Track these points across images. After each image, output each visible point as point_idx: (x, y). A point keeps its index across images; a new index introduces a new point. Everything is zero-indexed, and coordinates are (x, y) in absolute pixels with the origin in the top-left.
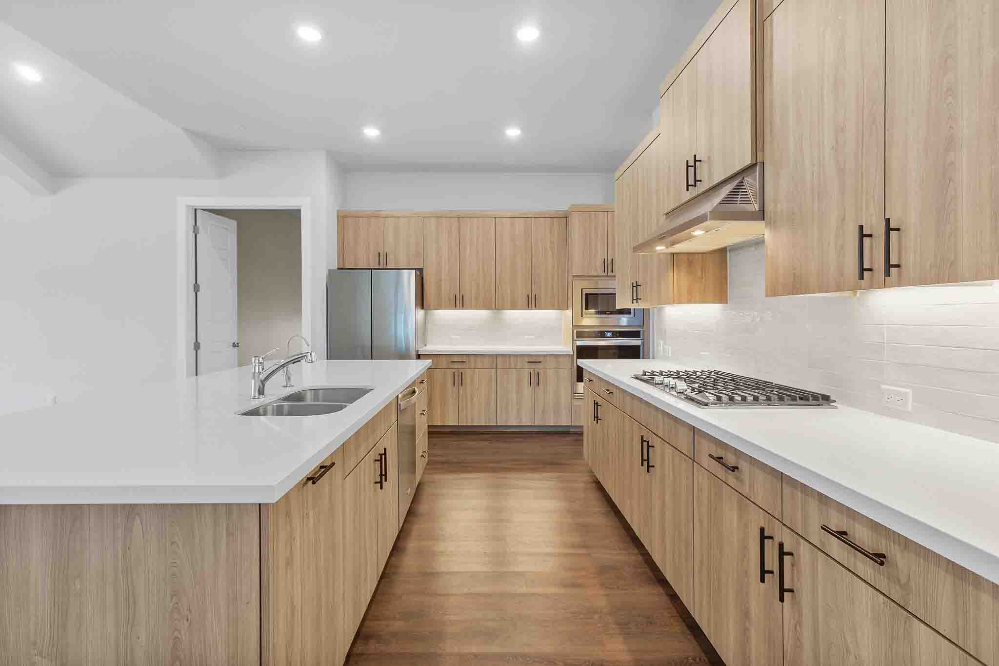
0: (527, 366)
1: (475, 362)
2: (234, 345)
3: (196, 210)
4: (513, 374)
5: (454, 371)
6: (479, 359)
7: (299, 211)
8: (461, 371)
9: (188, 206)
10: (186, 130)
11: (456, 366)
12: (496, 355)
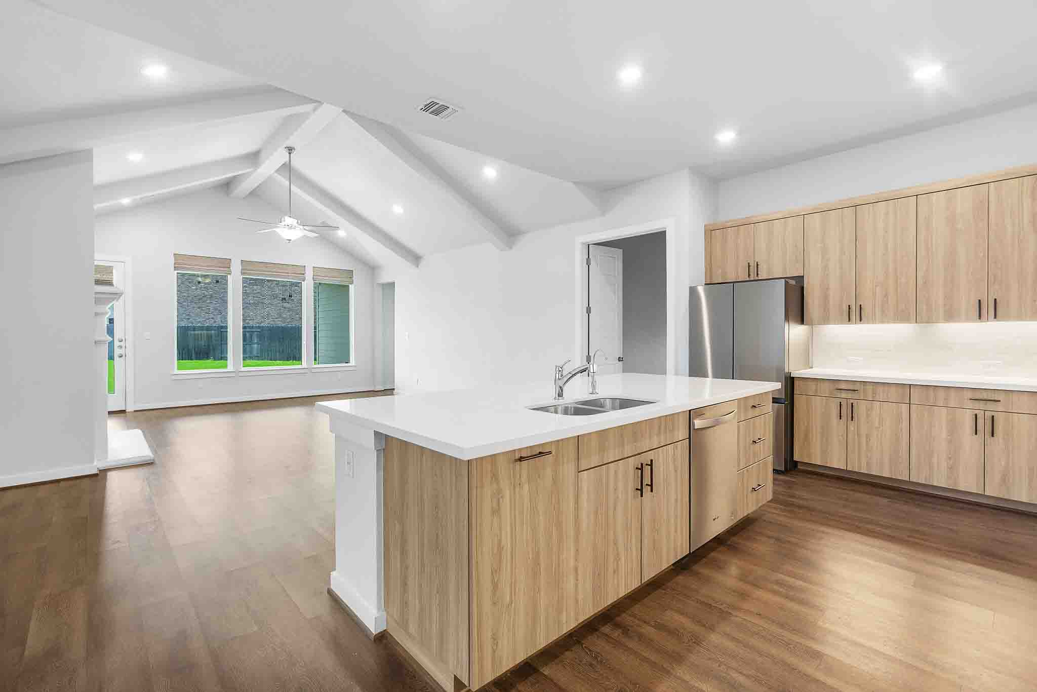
0: (970, 404)
1: (874, 393)
2: (620, 359)
3: (589, 245)
4: (942, 414)
5: (839, 400)
6: (880, 389)
7: (665, 232)
8: (852, 401)
9: (583, 244)
10: (575, 183)
11: (844, 395)
12: (910, 385)
